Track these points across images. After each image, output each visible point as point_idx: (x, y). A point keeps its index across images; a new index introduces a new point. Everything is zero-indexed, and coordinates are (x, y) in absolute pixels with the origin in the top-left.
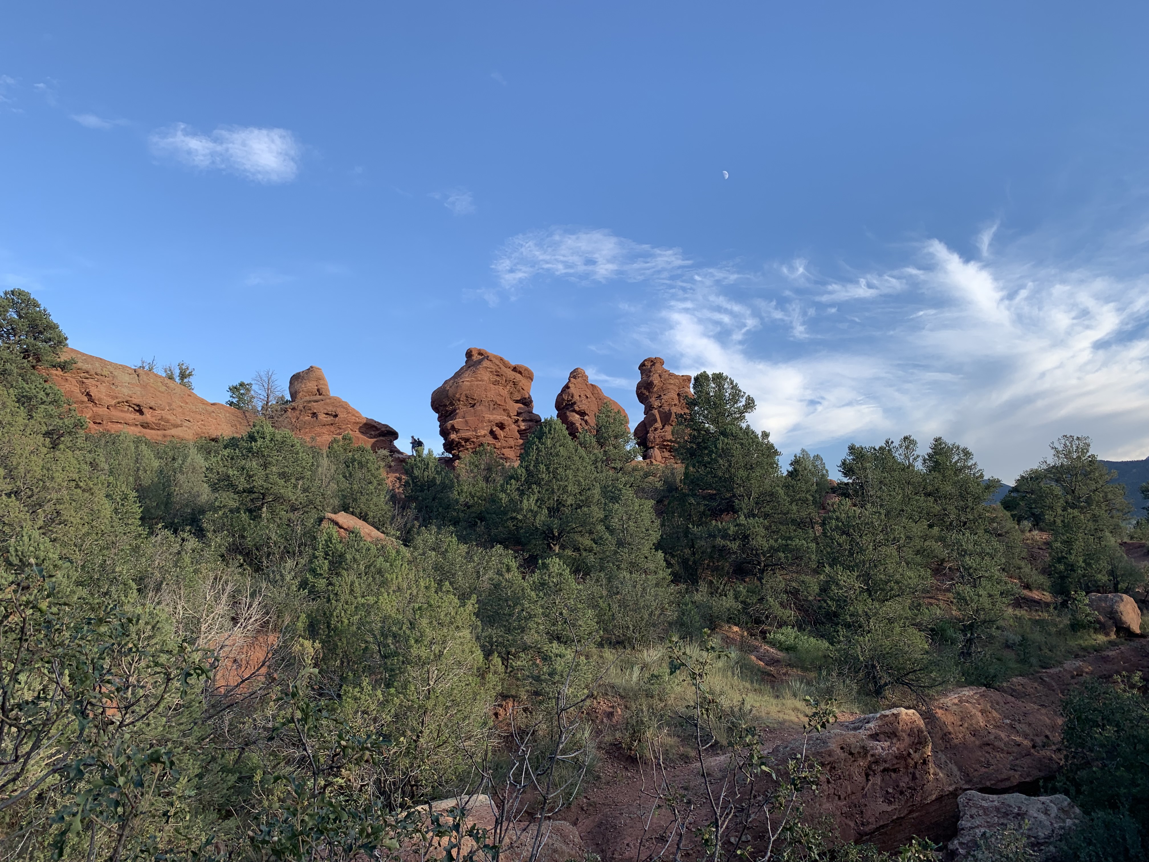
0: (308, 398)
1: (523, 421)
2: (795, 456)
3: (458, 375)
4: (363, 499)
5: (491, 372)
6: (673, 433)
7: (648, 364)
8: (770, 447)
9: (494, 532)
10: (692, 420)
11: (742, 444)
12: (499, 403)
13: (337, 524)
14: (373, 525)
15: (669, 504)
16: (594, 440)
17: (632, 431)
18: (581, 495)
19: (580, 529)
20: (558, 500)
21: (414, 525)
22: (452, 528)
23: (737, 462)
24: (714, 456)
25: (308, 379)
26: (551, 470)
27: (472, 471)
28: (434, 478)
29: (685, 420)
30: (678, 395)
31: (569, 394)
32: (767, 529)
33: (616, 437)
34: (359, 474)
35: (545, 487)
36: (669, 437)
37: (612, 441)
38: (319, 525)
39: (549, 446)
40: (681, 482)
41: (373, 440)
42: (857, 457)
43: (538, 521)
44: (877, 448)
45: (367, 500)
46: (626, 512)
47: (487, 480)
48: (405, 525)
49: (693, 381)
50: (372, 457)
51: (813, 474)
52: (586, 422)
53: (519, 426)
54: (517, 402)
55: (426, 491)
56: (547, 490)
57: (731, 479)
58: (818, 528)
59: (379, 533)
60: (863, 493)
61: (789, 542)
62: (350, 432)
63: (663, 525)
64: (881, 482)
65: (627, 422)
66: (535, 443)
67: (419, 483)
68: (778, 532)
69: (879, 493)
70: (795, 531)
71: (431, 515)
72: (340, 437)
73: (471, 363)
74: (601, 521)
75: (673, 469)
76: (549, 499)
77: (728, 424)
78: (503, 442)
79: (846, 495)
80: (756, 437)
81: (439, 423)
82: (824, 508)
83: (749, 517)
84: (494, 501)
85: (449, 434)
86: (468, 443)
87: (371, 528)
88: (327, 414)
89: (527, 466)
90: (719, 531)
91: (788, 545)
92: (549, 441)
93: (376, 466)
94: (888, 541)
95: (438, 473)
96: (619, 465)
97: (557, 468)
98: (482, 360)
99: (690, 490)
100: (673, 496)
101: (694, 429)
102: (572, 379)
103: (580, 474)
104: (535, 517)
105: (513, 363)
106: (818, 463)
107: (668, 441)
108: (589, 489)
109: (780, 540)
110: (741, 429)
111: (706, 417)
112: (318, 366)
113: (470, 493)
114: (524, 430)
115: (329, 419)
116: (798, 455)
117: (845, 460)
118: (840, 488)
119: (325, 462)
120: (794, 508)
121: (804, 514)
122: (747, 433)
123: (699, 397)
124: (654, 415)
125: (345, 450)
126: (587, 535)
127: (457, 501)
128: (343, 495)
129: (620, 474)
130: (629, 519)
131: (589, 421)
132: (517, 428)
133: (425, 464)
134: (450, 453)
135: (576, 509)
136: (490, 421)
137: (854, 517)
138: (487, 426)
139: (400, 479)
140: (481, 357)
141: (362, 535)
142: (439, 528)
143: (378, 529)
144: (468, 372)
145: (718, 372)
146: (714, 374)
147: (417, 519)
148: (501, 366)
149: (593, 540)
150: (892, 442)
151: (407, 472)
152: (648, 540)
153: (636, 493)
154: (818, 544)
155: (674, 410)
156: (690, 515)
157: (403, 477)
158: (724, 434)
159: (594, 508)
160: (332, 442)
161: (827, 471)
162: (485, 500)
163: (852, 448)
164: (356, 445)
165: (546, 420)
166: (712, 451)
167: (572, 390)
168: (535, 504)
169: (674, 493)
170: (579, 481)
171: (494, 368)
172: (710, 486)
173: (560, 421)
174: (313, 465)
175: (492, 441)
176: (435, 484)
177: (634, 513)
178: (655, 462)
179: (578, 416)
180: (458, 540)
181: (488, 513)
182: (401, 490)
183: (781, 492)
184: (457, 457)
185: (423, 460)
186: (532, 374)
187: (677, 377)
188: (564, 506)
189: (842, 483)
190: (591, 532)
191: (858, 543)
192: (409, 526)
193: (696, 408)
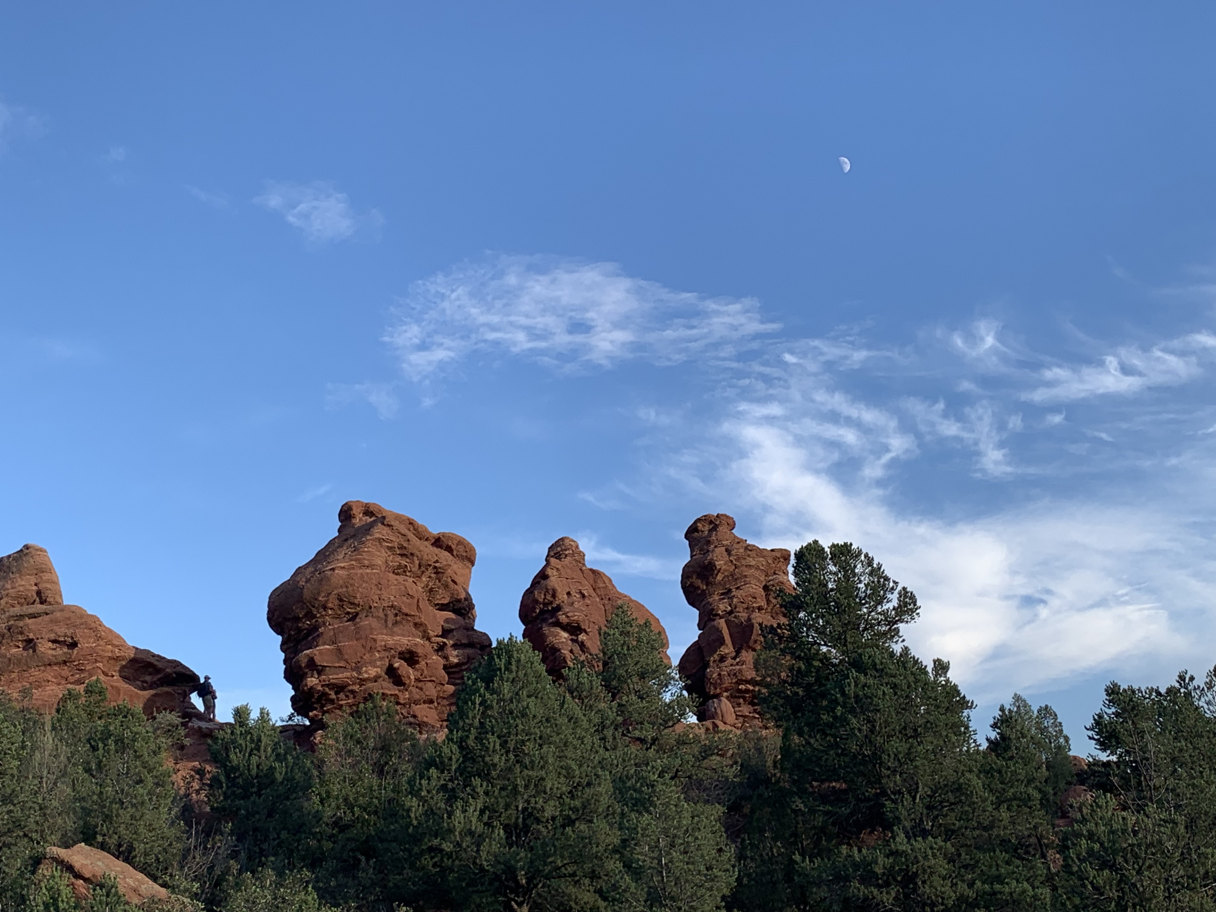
0: (17, 610)
1: (455, 646)
2: (1002, 709)
3: (323, 555)
4: (125, 815)
5: (390, 548)
6: (756, 668)
7: (705, 528)
8: (952, 691)
9: (394, 879)
10: (794, 638)
11: (894, 686)
12: (405, 610)
13: (70, 868)
14: (144, 869)
15: (753, 811)
16: (597, 682)
17: (675, 662)
18: (573, 798)
19: (570, 869)
20: (525, 809)
21: (228, 868)
22: (307, 874)
23: (887, 724)
24: (839, 710)
25: (19, 571)
26: (511, 745)
27: (349, 752)
28: (272, 769)
29: (781, 638)
30: (766, 588)
31: (547, 591)
32: (951, 861)
33: (642, 676)
34: (117, 764)
35: (500, 783)
36: (750, 674)
37: (635, 683)
38: (33, 873)
39: (508, 697)
40: (775, 767)
41: (148, 694)
42: (1124, 710)
43: (484, 855)
44: (1163, 691)
45: (132, 817)
46: (665, 832)
47: (380, 770)
48: (211, 869)
49: (793, 560)
50: (145, 728)
51: (1038, 744)
52: (582, 645)
53: (446, 658)
54: (443, 607)
55: (254, 798)
56: (503, 789)
57: (876, 758)
58: (1055, 858)
59: (156, 886)
60: (1139, 783)
61: (997, 887)
62: (102, 677)
63: (741, 857)
64: (1173, 760)
65: (665, 644)
66: (478, 690)
67: (240, 781)
68: (974, 867)
69: (1171, 782)
70: (1008, 863)
71: (265, 846)
72: (81, 688)
73: (349, 531)
74: (615, 851)
75: (759, 739)
76: (507, 806)
77: (866, 646)
78: (414, 690)
79: (1106, 787)
80: (923, 670)
81: (283, 655)
82: (1064, 815)
83: (915, 836)
84: (394, 815)
85: (303, 676)
86: (342, 695)
87: (141, 876)
88: (54, 641)
89: (462, 740)
90: (856, 866)
91: (995, 893)
92: (506, 686)
93: (153, 747)
94: (1194, 880)
95: (279, 758)
96: (649, 733)
97: (523, 742)
98: (372, 525)
99: (794, 782)
100: (760, 796)
101: (799, 658)
102: (553, 560)
103: (569, 753)
104: (478, 845)
105: (435, 530)
106: (1048, 723)
107: (747, 682)
108: (589, 784)
109: (978, 883)
110: (892, 654)
111: (821, 632)
112: (41, 545)
113: (346, 800)
114: (457, 665)
115: (59, 652)
116: (1007, 707)
117: (1100, 716)
118: (1094, 773)
119: (48, 739)
120: (1005, 815)
121: (1023, 829)
122: (904, 664)
123: (807, 592)
124: (719, 631)
125: (90, 714)
126: (587, 881)
127: (318, 817)
128: (82, 808)
129: (651, 753)
130: (672, 845)
131: (588, 644)
132: (442, 662)
133: (252, 740)
134: (307, 716)
135: (564, 826)
136: (387, 649)
137: (1124, 831)
138: (381, 659)
139: (201, 772)
140: (370, 520)
141: (121, 890)
142: (280, 874)
143: (155, 879)
144: (344, 550)
145: (841, 543)
146: (833, 546)
147: (234, 855)
148: (411, 536)
149: (599, 892)
150: (1192, 679)
151: (215, 759)
152: (711, 889)
153: (686, 790)
154: (1054, 889)
155: (758, 618)
156: (795, 835)
157: (208, 768)
158: (858, 665)
159: (600, 824)
160: (64, 700)
161: (1067, 739)
162: (376, 813)
163: (1113, 691)
164: (113, 704)
165: (499, 643)
166: (836, 702)
167: (554, 581)
168: (480, 819)
169: (762, 788)
170: (568, 768)
171: (396, 540)
172: (832, 774)
173: (528, 645)
174: (23, 748)
175: (391, 689)
176: (273, 781)
177: (680, 833)
178: (722, 726)
179: (565, 635)
180: (320, 898)
181: (382, 841)
182: (203, 796)
183: (977, 782)
184: (318, 724)
185: (248, 732)
186: (472, 550)
187: (761, 552)
188: (538, 821)
189: (1097, 762)
190: (593, 876)
191: (1134, 885)
192: (218, 872)
193: (802, 615)
